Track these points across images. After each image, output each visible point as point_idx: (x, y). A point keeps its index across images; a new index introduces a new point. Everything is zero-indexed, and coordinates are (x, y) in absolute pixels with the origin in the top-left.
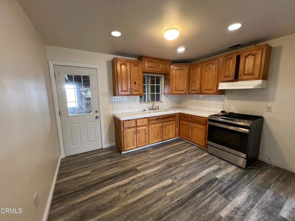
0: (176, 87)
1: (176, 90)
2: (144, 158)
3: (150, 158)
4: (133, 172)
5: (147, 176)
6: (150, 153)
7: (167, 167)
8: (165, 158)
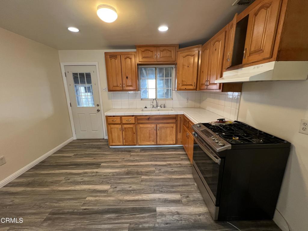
0: (183, 80)
1: (183, 84)
2: (120, 157)
3: (124, 159)
4: (94, 166)
5: (99, 174)
6: (132, 154)
7: (125, 173)
8: (136, 164)
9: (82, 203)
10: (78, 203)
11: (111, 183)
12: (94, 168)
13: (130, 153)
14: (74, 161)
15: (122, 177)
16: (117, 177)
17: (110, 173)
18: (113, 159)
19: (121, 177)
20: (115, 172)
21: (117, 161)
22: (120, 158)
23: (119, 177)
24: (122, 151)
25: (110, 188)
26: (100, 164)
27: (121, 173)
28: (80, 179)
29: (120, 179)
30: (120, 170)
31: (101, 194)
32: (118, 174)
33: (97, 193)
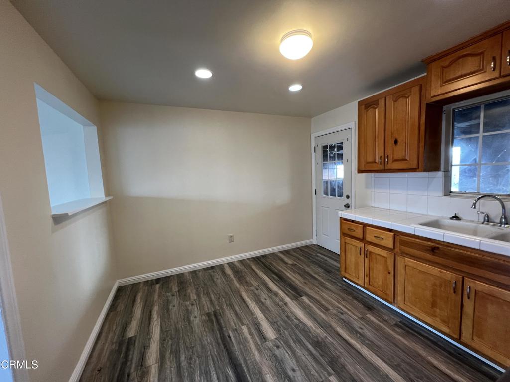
2: (339, 306)
3: (342, 314)
4: (293, 293)
5: (286, 308)
6: (368, 316)
7: (316, 339)
8: (352, 341)
9: (236, 326)
10: (234, 323)
11: (281, 334)
12: (291, 295)
13: (366, 312)
14: (284, 271)
15: (305, 341)
16: (298, 333)
17: (297, 319)
18: (327, 301)
19: (303, 338)
20: (304, 325)
21: (327, 310)
22: (338, 308)
23: (300, 335)
24: (355, 298)
25: (272, 340)
26: (301, 296)
27: (310, 332)
28: (265, 297)
29: (299, 341)
30: (314, 328)
31: (258, 337)
32: (305, 331)
33: (256, 331)
